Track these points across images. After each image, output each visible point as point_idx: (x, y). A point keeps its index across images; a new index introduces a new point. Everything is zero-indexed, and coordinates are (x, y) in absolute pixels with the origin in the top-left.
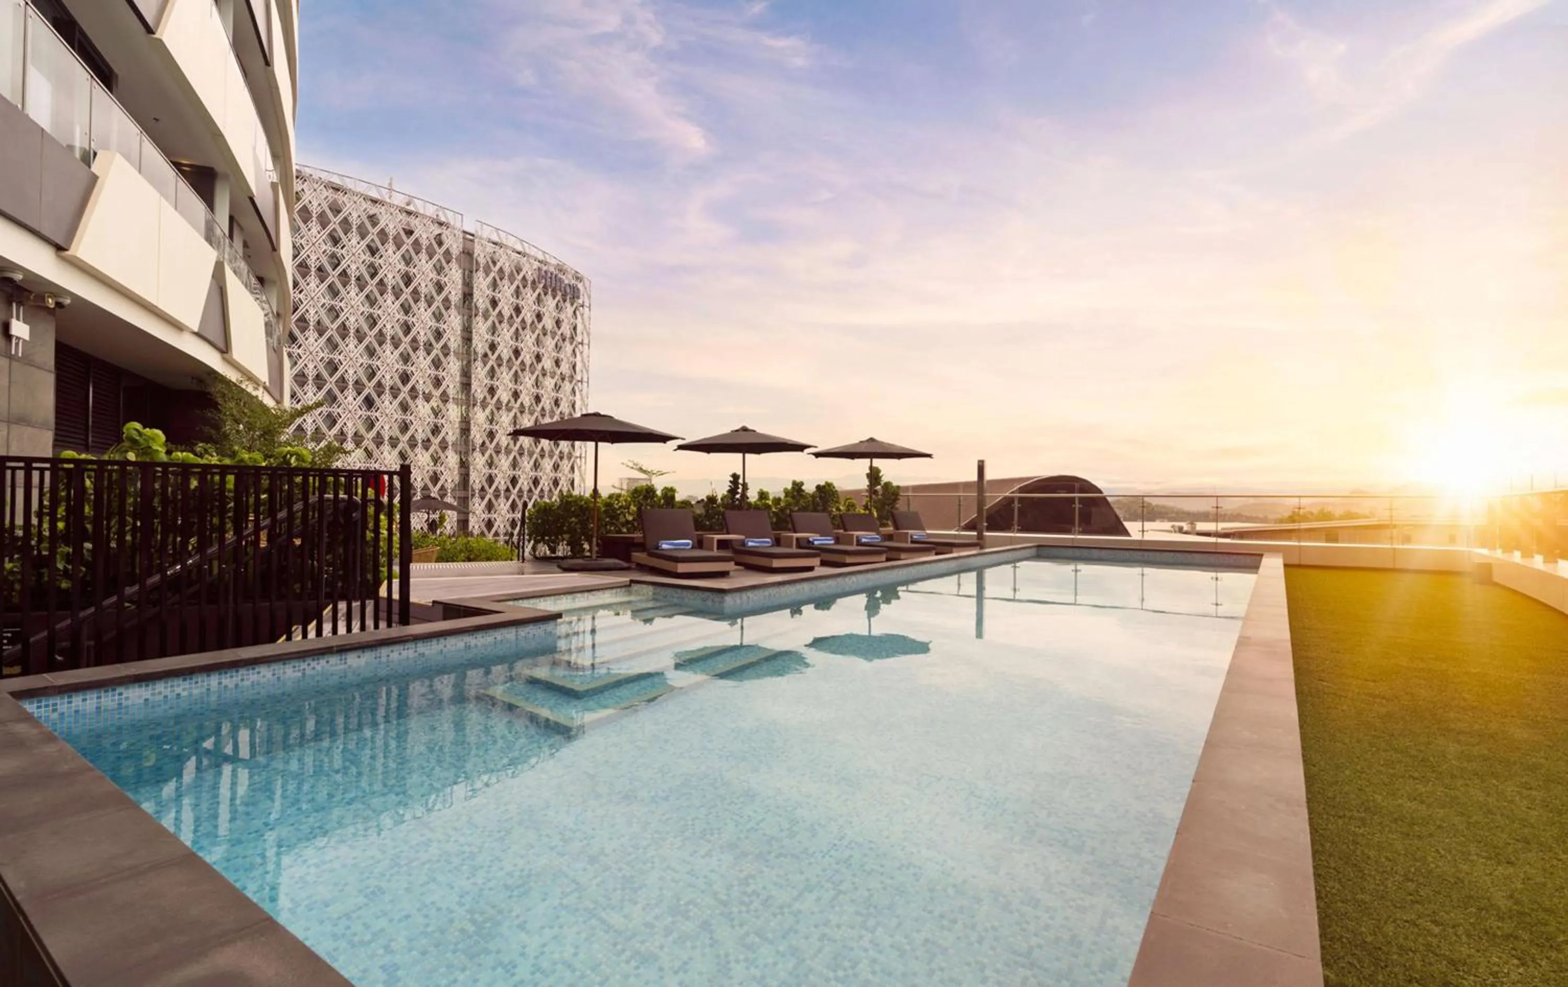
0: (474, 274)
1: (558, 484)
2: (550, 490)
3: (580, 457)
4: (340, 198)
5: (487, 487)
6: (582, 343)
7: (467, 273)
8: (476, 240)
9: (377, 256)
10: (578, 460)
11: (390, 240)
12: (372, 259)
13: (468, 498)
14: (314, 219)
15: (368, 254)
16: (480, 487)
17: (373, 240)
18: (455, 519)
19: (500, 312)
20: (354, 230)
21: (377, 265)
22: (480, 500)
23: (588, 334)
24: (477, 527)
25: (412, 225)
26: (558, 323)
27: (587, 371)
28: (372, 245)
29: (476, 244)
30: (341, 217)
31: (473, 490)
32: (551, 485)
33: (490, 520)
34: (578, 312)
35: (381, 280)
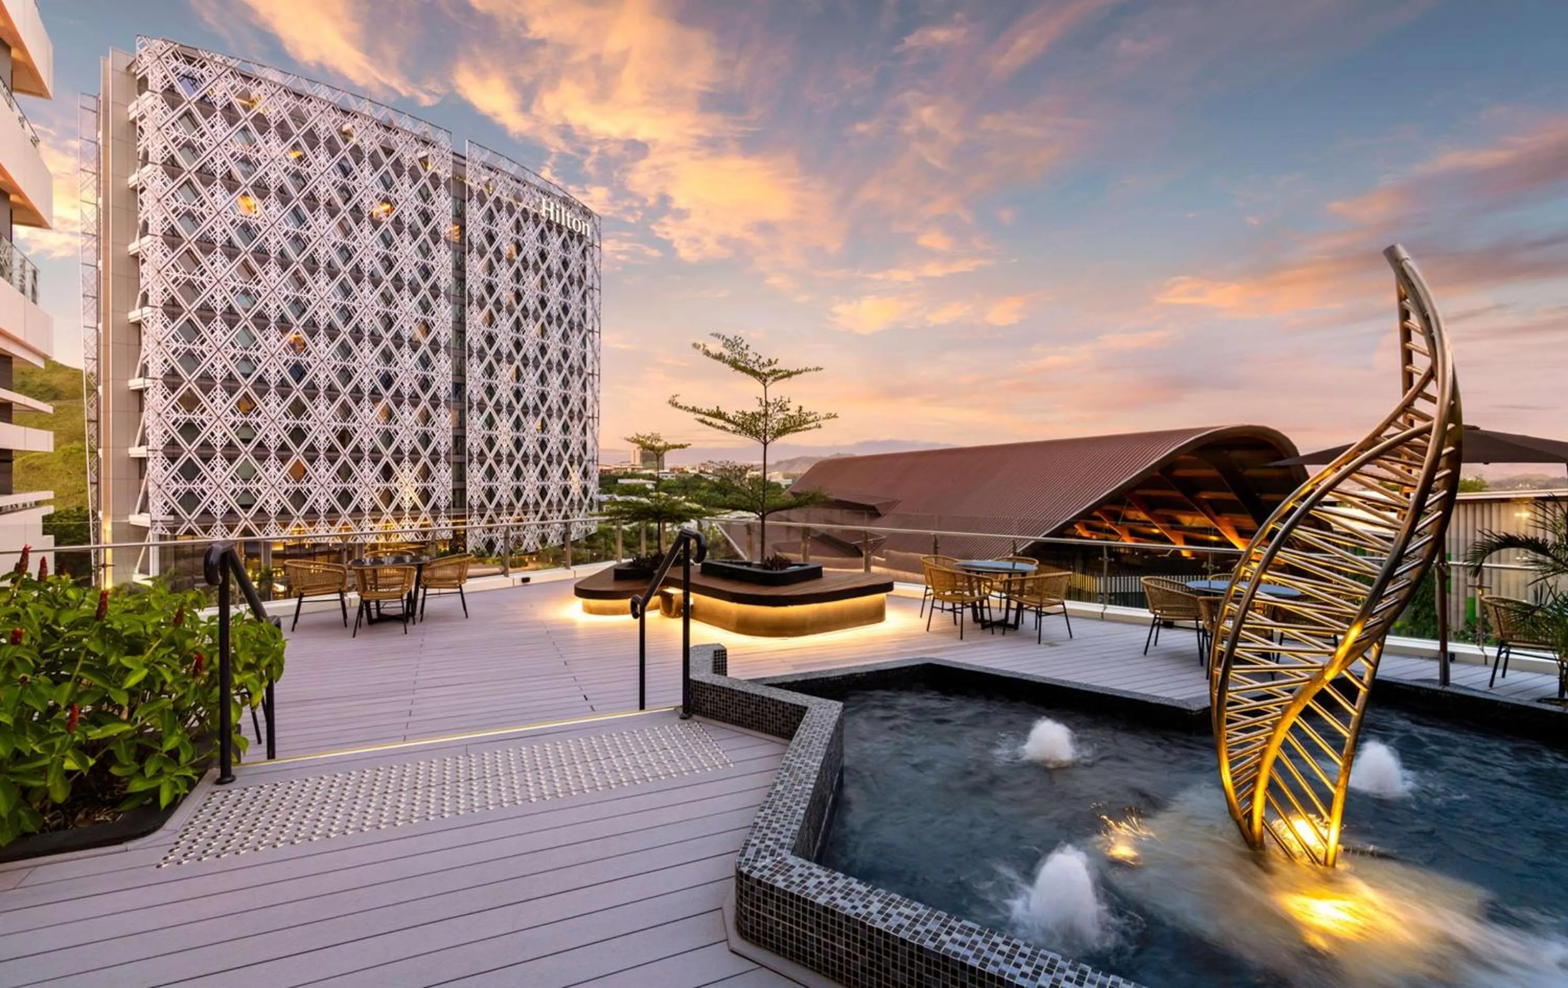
0: (467, 204)
1: (568, 448)
2: (559, 455)
3: (593, 417)
4: (303, 104)
5: (486, 451)
6: (592, 288)
7: (458, 203)
8: (468, 164)
9: (350, 177)
10: (591, 420)
11: (367, 159)
12: (345, 181)
13: (464, 463)
14: (273, 129)
15: (340, 174)
16: (479, 450)
17: (344, 158)
18: (451, 487)
19: (498, 248)
20: (322, 144)
21: (350, 187)
22: (479, 466)
23: (599, 278)
24: (475, 497)
25: (392, 142)
26: (565, 264)
27: (599, 320)
28: (344, 163)
29: (467, 169)
30: (305, 129)
31: (471, 454)
32: (561, 449)
33: (490, 489)
34: (587, 253)
35: (356, 206)
